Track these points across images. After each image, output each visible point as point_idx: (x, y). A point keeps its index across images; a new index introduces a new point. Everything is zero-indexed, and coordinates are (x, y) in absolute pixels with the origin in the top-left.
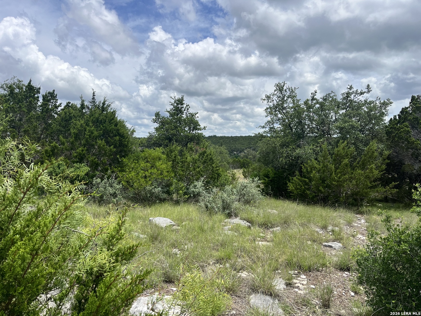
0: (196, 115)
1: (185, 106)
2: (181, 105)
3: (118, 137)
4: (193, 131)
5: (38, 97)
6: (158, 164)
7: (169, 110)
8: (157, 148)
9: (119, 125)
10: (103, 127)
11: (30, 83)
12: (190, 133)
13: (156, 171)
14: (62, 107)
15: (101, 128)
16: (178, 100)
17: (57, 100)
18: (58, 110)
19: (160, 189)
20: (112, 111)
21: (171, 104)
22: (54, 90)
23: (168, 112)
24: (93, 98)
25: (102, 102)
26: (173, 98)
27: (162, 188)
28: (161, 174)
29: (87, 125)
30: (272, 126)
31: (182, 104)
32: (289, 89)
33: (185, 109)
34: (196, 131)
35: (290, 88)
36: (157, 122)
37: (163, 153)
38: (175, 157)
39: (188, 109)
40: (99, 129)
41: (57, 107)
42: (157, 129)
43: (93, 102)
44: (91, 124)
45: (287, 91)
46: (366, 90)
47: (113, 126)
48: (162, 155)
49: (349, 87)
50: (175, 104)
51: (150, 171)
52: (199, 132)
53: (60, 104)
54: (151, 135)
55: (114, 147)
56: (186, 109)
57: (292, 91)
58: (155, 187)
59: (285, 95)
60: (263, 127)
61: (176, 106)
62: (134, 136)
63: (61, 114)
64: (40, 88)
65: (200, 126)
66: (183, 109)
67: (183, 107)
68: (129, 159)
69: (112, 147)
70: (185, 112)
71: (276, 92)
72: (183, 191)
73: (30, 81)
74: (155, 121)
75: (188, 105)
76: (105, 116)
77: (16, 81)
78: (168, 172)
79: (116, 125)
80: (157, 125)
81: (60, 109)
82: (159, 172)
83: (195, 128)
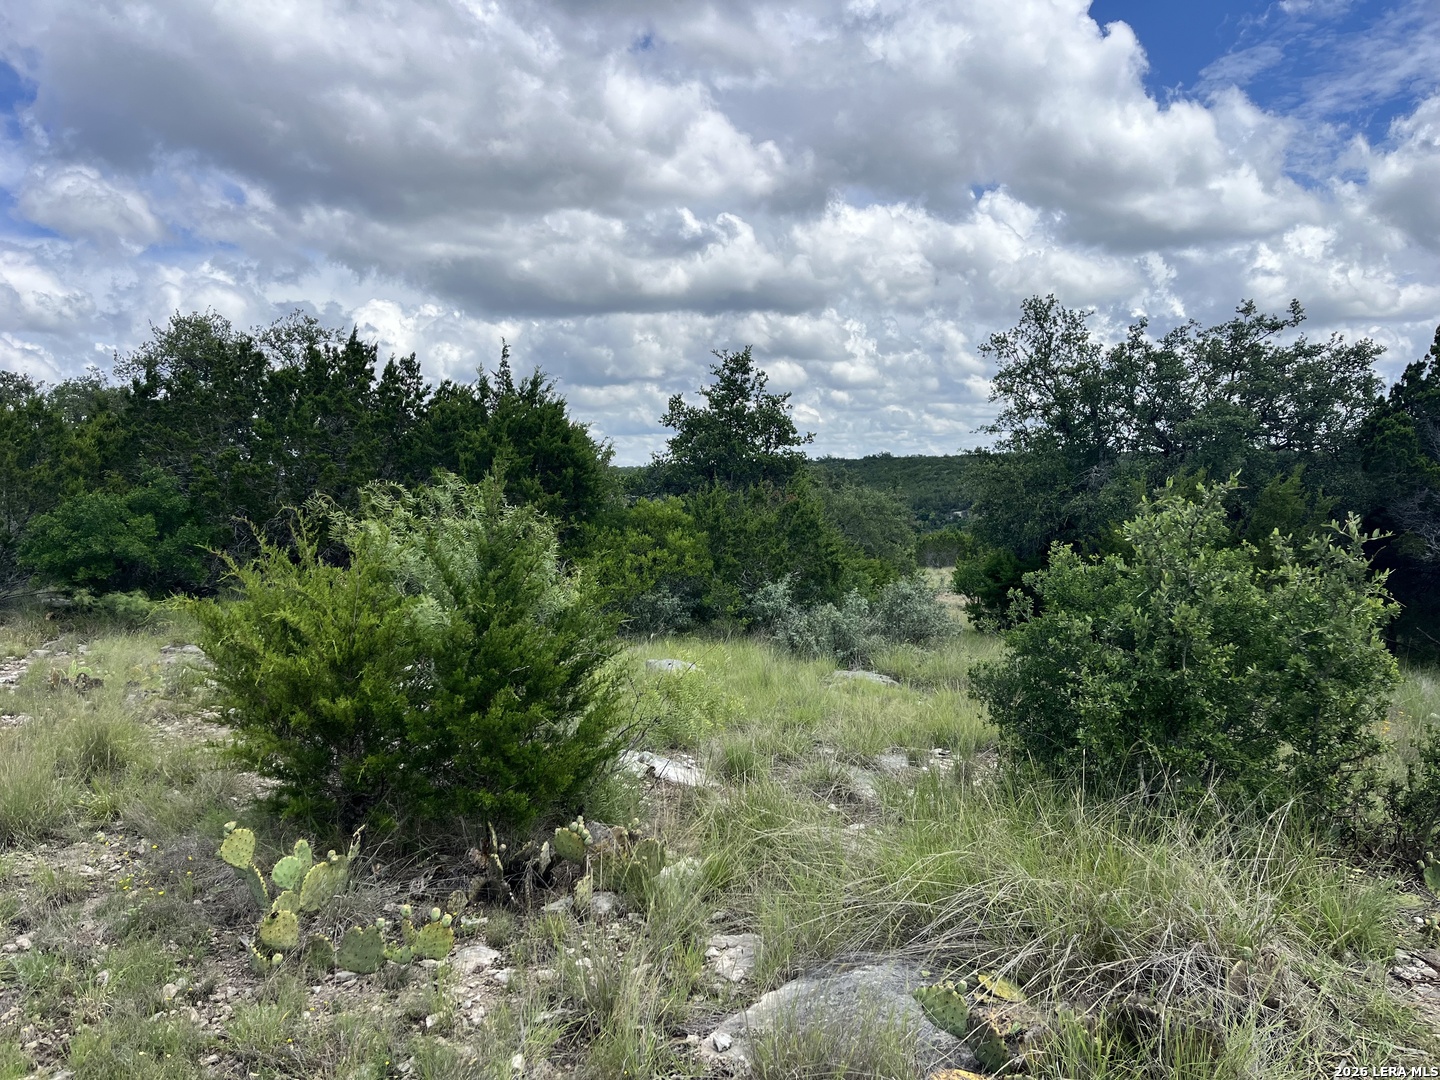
0: (784, 400)
1: (752, 375)
2: (744, 373)
3: (570, 470)
4: (776, 448)
5: (372, 370)
6: (672, 537)
7: (708, 389)
8: (672, 498)
9: (573, 439)
10: (535, 443)
11: (354, 337)
12: (767, 452)
13: (666, 554)
14: (432, 396)
15: (530, 448)
16: (736, 360)
17: (421, 378)
18: (423, 403)
19: (676, 600)
20: (555, 401)
21: (714, 370)
22: (414, 355)
23: (706, 394)
24: (504, 364)
25: (531, 378)
26: (721, 353)
27: (682, 599)
28: (679, 562)
29: (498, 440)
30: (1018, 427)
31: (747, 371)
32: (1065, 316)
33: (754, 385)
34: (787, 447)
35: (1067, 313)
36: (674, 425)
37: (686, 510)
38: (717, 519)
39: (761, 385)
40: (525, 448)
41: (420, 396)
42: (675, 445)
43: (503, 373)
44: (505, 439)
45: (1059, 321)
46: (1290, 317)
47: (559, 443)
48: (685, 515)
49: (1243, 306)
50: (727, 372)
51: (650, 555)
52: (795, 449)
53: (428, 388)
54: (658, 462)
55: (563, 495)
56: (757, 385)
57: (1075, 324)
58: (665, 596)
59: (1052, 334)
60: (993, 429)
61: (728, 378)
62: (611, 464)
63: (432, 414)
64: (375, 348)
65: (794, 432)
66: (748, 385)
67: (749, 380)
68: (600, 527)
69: (557, 495)
70: (755, 392)
71: (1024, 326)
72: (735, 607)
73: (355, 331)
74: (669, 421)
75: (763, 374)
76: (539, 417)
77: (302, 323)
78: (697, 557)
79: (566, 439)
80: (674, 434)
81: (426, 399)
82: (675, 556)
83: (783, 439)
